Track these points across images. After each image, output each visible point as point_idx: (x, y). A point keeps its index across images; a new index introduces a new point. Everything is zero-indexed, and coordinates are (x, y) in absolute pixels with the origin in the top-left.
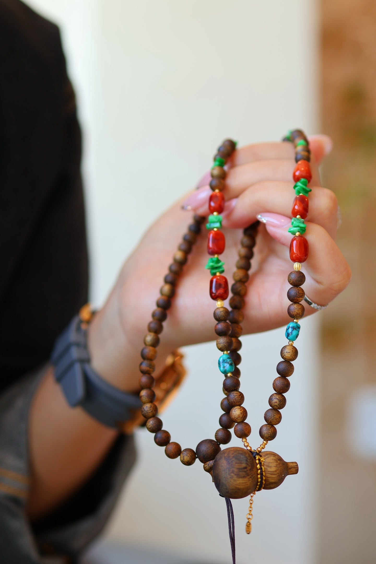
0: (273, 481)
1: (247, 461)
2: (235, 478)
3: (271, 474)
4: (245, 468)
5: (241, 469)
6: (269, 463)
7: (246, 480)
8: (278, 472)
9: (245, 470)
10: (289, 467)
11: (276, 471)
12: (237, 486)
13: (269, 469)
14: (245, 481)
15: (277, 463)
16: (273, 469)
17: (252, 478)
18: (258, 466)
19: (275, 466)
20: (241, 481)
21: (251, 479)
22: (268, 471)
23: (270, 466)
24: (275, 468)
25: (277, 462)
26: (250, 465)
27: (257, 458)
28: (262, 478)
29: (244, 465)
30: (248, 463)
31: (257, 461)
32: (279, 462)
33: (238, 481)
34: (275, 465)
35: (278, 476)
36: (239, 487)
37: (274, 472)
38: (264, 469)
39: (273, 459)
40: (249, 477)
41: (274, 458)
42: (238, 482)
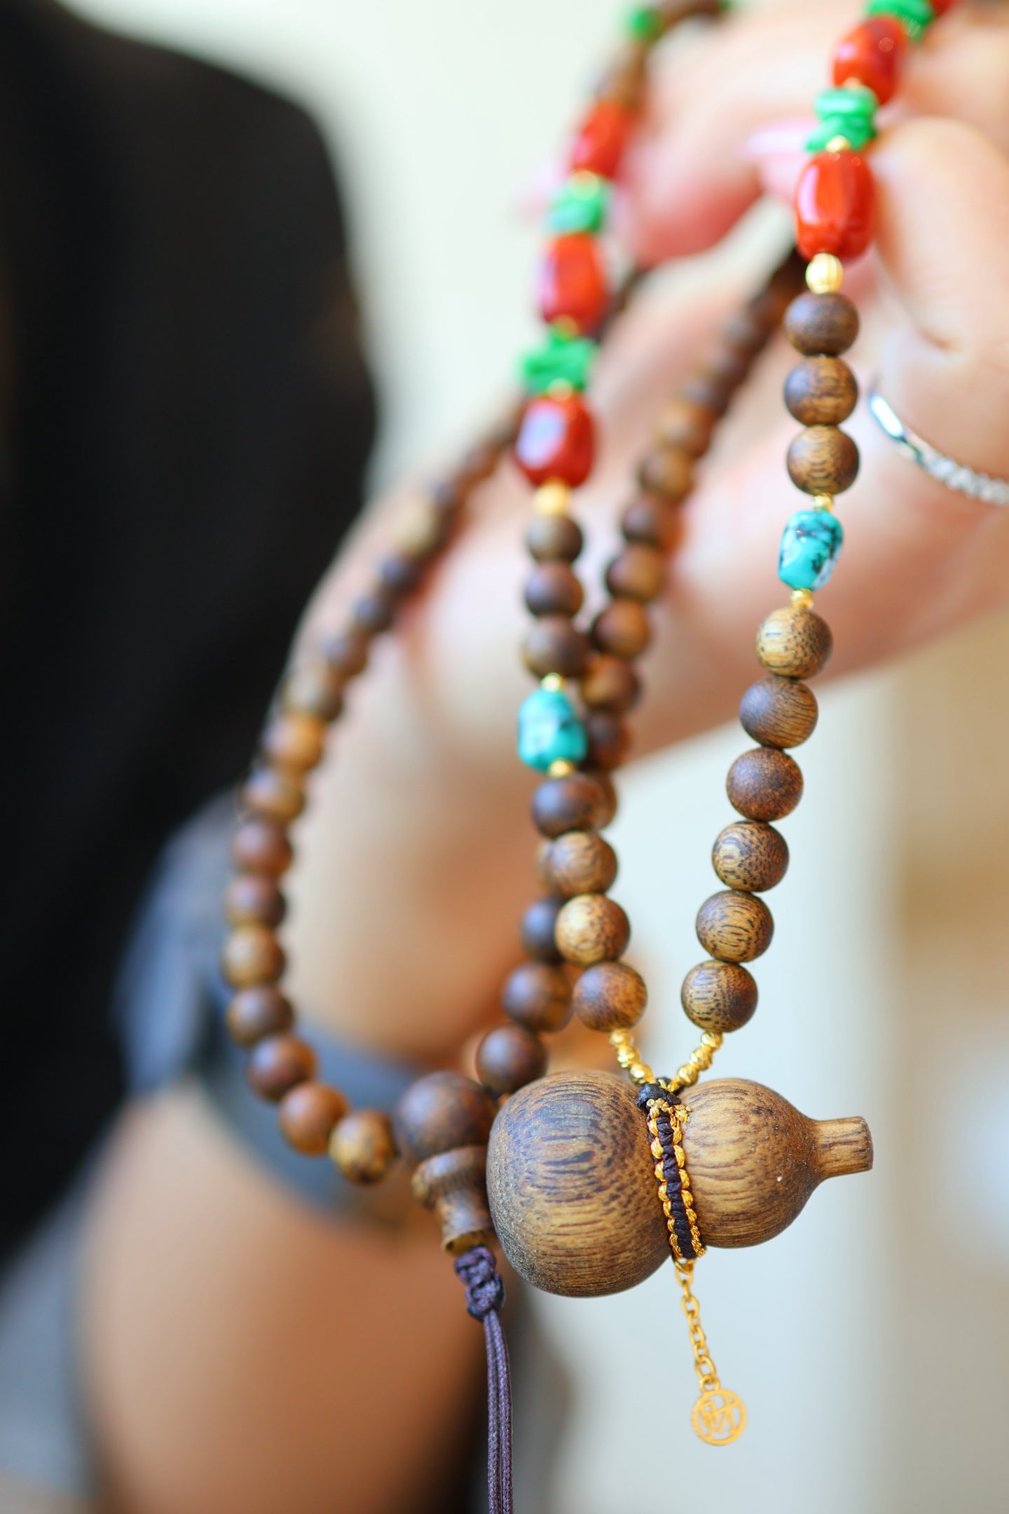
0: (732, 1207)
1: (595, 1124)
2: (542, 1203)
3: (717, 1177)
4: (587, 1156)
5: (565, 1162)
6: (707, 1128)
7: (591, 1210)
8: (749, 1164)
9: (585, 1166)
10: (822, 1141)
11: (737, 1162)
12: (559, 1240)
13: (707, 1156)
14: (591, 1217)
15: (747, 1128)
16: (727, 1154)
17: (623, 1199)
18: (657, 1148)
19: (734, 1142)
20: (568, 1214)
21: (614, 1204)
22: (703, 1166)
23: (710, 1140)
24: (731, 1147)
25: (746, 1121)
26: (607, 1141)
27: (654, 1111)
28: (675, 1196)
29: (579, 1146)
30: (601, 1135)
31: (652, 1125)
32: (754, 1119)
33: (558, 1214)
34: (736, 1137)
35: (751, 1183)
36: (570, 1242)
37: (728, 1165)
38: (685, 1154)
39: (726, 1110)
40: (604, 1195)
41: (736, 1105)
42: (557, 1221)
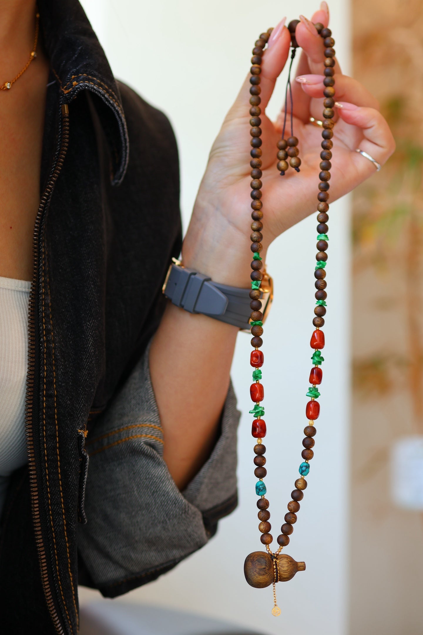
0: (285, 577)
1: (266, 563)
2: (257, 575)
3: (284, 572)
4: (265, 568)
5: (262, 569)
6: (283, 564)
8: (289, 570)
9: (265, 570)
10: (299, 566)
11: (287, 570)
12: (259, 581)
14: (265, 578)
15: (289, 564)
16: (285, 569)
17: (270, 575)
18: (275, 567)
19: (287, 567)
21: (268, 576)
22: (282, 570)
23: (283, 566)
24: (286, 568)
25: (289, 563)
26: (268, 566)
27: (274, 561)
28: (277, 575)
29: (264, 567)
30: (267, 565)
31: (274, 563)
32: (290, 563)
33: (259, 577)
34: (287, 566)
36: (260, 581)
37: (286, 570)
38: (279, 568)
39: (285, 561)
40: (267, 575)
41: (287, 560)
42: (259, 578)
